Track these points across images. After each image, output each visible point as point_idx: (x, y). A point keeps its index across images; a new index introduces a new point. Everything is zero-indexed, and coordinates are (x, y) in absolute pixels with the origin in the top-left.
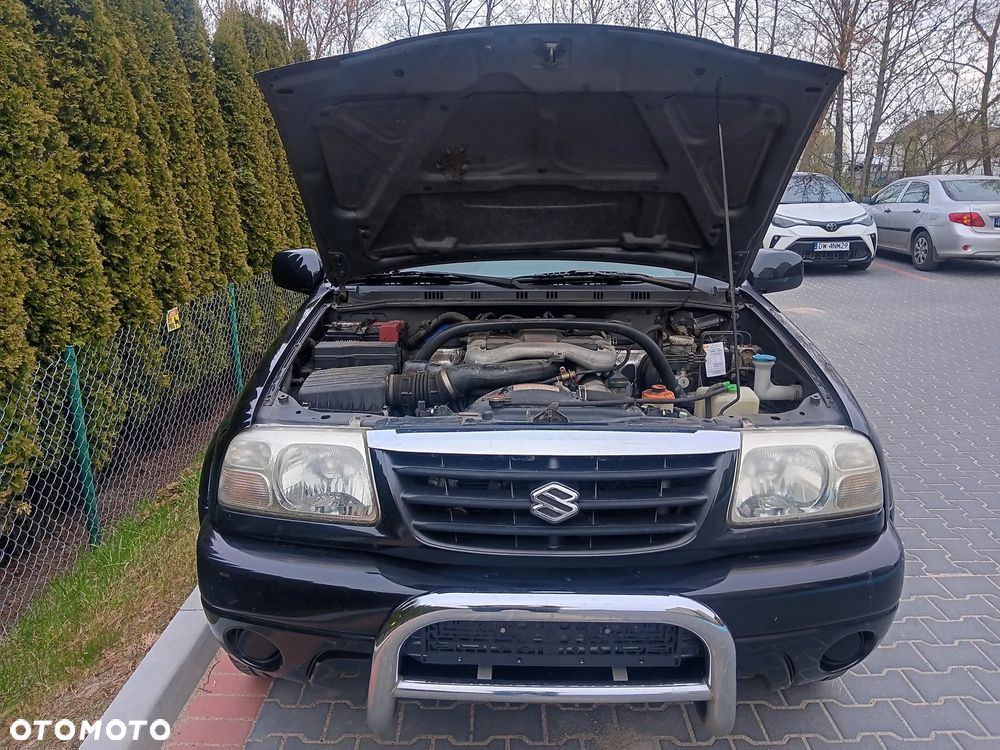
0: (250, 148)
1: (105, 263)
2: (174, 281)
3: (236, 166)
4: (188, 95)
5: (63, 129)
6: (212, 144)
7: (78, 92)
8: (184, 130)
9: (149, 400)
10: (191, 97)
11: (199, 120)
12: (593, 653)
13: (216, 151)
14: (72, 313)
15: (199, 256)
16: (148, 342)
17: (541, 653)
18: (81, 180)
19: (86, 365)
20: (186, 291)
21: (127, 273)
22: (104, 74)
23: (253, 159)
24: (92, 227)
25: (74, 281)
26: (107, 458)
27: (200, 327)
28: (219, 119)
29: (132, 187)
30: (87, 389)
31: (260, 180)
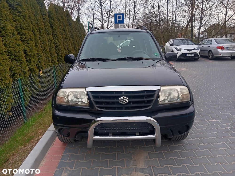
0: (57, 35)
1: (26, 60)
2: (41, 65)
3: (54, 39)
4: (43, 23)
5: (16, 31)
6: (48, 34)
7: (19, 23)
8: (42, 31)
9: (36, 91)
10: (43, 24)
11: (45, 29)
12: (132, 129)
13: (49, 36)
14: (19, 71)
15: (46, 59)
16: (36, 78)
17: (122, 130)
18: (20, 42)
19: (23, 83)
20: (43, 67)
21: (31, 63)
22: (25, 18)
23: (57, 37)
24: (23, 52)
25: (19, 64)
26: (28, 103)
27: (47, 75)
28: (50, 28)
29: (31, 43)
30: (23, 88)
31: (59, 42)
